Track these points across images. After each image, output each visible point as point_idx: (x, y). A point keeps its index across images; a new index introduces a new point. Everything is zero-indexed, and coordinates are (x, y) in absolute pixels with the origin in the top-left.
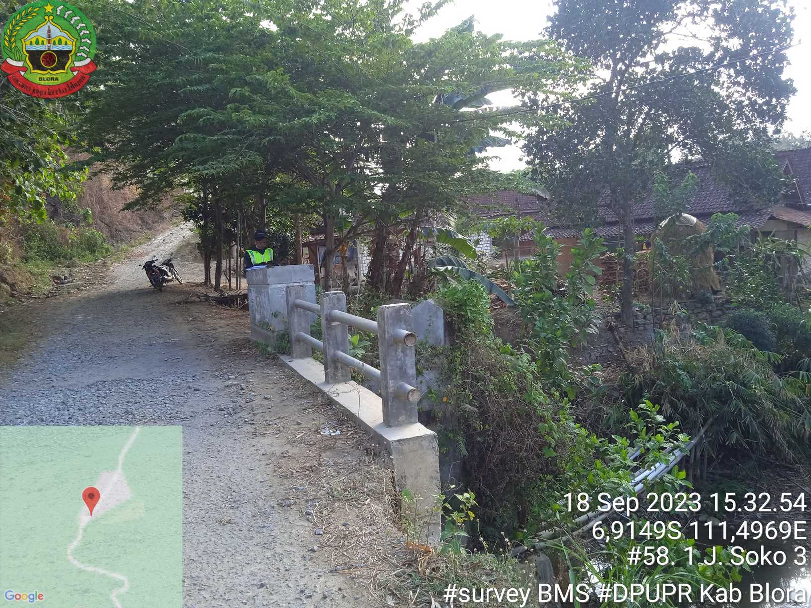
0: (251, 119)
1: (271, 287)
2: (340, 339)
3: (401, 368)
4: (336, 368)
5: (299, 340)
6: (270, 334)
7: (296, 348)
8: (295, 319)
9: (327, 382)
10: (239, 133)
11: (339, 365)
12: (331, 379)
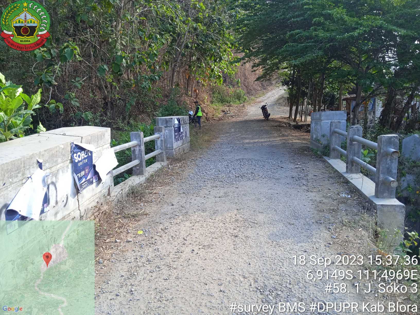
0: (321, 34)
1: (323, 121)
2: (356, 151)
3: (388, 169)
4: (352, 165)
5: (334, 149)
6: (320, 145)
7: (332, 154)
8: (334, 139)
9: (347, 172)
10: (315, 42)
11: (354, 164)
12: (349, 170)
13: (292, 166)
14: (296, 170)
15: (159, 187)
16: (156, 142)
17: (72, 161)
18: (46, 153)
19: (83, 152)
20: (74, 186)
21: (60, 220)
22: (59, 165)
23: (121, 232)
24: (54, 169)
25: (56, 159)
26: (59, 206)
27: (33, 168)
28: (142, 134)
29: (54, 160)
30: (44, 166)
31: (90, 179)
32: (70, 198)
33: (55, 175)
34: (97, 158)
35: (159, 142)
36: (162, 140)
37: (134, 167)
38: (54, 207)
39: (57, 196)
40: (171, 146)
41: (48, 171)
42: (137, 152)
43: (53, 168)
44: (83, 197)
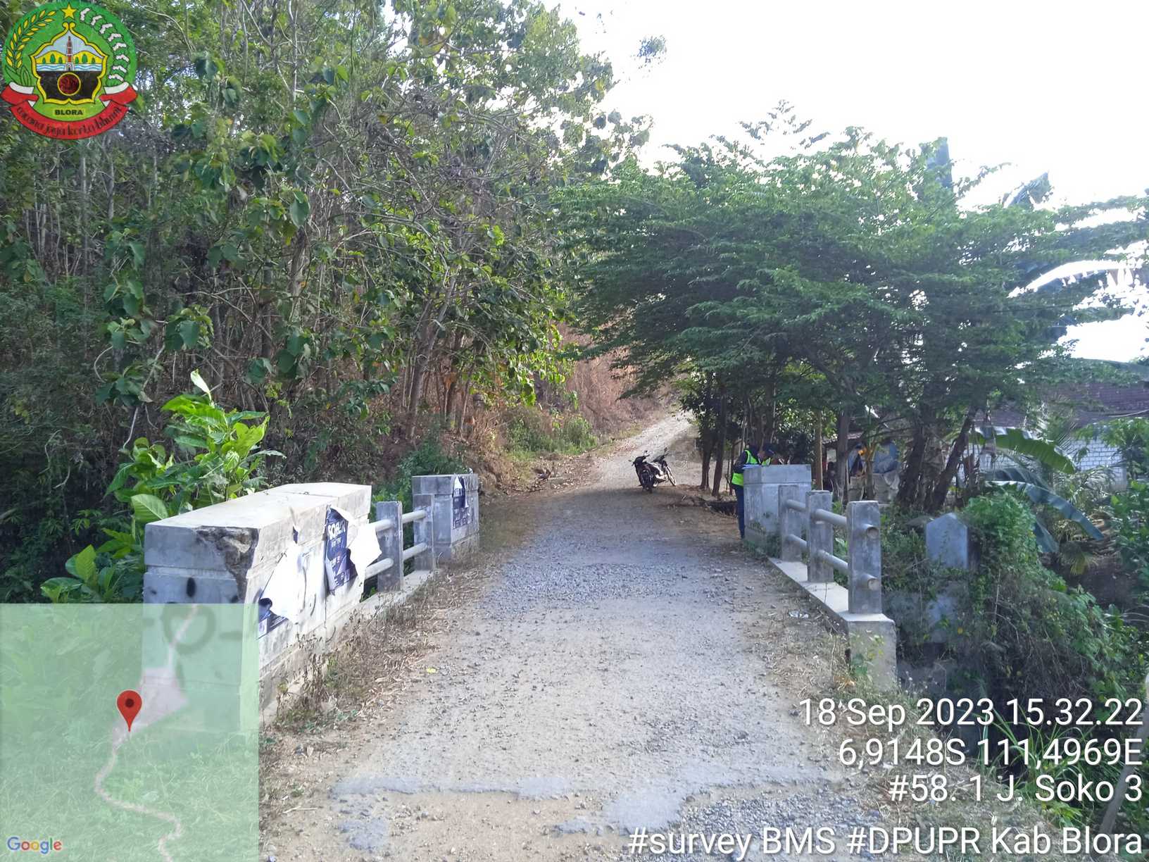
0: (754, 314)
1: (764, 486)
2: (823, 537)
3: (866, 560)
4: (818, 566)
5: (789, 542)
6: (761, 535)
7: (786, 551)
8: (786, 520)
9: (809, 581)
10: (745, 326)
11: (822, 565)
12: (814, 577)
13: (705, 575)
14: (712, 580)
15: (441, 610)
16: (417, 528)
17: (326, 538)
18: (302, 517)
19: (339, 523)
20: (324, 581)
22: (312, 542)
23: (397, 670)
24: (307, 547)
25: (311, 530)
27: (289, 539)
28: (400, 506)
29: (309, 532)
30: (299, 538)
31: (341, 574)
32: (318, 602)
33: (308, 556)
35: (422, 528)
36: (428, 523)
37: (380, 574)
40: (445, 537)
41: (301, 548)
42: (388, 543)
43: (306, 544)
44: (331, 605)
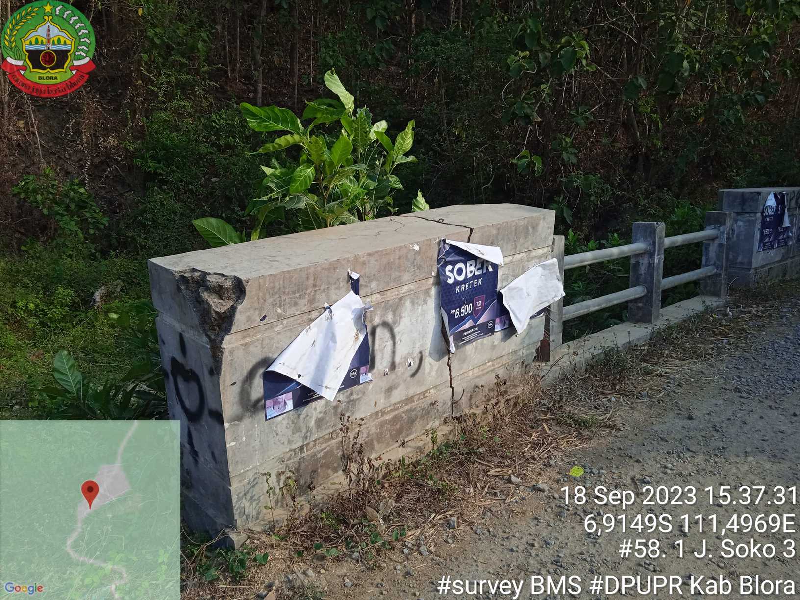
15: (677, 362)
16: (707, 249)
17: (440, 280)
18: (372, 260)
19: (473, 262)
20: (439, 334)
21: (399, 403)
22: (406, 288)
23: (533, 458)
24: (391, 295)
25: (398, 274)
26: (399, 373)
27: (338, 288)
28: (661, 227)
29: (393, 276)
30: (366, 286)
31: (485, 324)
32: (428, 361)
33: (396, 307)
34: (511, 278)
35: (713, 249)
36: (721, 245)
37: (631, 301)
38: (386, 374)
39: (394, 353)
40: (746, 260)
41: (376, 298)
42: (643, 269)
43: (389, 292)
44: (463, 361)
